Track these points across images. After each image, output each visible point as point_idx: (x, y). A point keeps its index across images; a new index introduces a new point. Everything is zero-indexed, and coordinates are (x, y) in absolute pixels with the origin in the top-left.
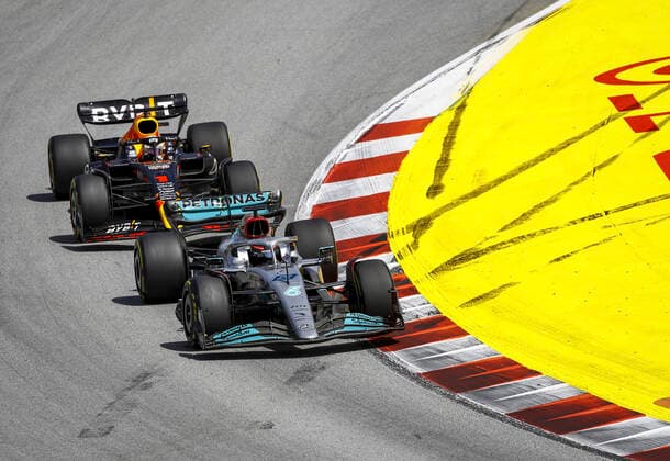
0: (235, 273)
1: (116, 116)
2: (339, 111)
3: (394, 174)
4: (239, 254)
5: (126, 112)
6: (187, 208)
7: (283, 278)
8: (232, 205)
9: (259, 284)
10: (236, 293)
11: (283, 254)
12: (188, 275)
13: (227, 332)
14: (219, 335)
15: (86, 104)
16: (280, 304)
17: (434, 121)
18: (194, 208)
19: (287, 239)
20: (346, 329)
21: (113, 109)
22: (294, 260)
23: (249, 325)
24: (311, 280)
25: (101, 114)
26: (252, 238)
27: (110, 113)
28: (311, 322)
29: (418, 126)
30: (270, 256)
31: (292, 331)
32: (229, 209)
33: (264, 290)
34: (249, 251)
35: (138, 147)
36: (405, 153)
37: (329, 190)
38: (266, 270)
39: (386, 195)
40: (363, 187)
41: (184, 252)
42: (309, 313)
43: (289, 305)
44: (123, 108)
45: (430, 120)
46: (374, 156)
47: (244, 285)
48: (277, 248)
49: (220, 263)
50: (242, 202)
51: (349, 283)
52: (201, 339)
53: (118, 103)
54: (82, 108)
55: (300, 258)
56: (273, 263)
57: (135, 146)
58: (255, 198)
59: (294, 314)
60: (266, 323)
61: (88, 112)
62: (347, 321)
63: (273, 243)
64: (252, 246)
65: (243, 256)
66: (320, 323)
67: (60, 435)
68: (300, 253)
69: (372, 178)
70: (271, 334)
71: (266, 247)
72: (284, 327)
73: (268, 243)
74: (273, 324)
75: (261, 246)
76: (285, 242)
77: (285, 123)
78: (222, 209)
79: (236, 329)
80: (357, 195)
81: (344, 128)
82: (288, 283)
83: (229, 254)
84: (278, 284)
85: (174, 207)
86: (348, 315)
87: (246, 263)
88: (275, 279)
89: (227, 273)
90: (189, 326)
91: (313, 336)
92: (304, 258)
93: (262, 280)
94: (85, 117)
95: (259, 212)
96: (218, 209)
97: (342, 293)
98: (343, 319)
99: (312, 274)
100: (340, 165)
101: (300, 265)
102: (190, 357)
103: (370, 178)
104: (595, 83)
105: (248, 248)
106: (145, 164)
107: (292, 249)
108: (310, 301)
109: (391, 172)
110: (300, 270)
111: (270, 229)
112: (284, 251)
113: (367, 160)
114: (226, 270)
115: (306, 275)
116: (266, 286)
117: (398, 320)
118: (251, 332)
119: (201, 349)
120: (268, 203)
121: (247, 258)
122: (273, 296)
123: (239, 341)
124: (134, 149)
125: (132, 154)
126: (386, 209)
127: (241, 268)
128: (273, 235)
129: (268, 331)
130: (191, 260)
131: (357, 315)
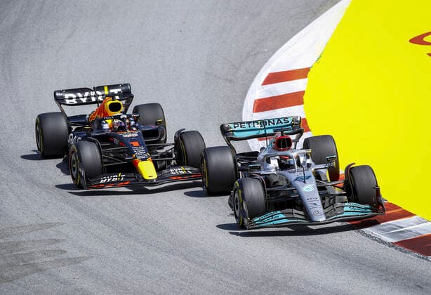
0: (269, 175)
1: (82, 99)
4: (272, 161)
5: (88, 97)
6: (236, 129)
7: (302, 179)
8: (267, 126)
9: (285, 183)
10: (269, 189)
11: (301, 162)
12: (237, 177)
13: (263, 217)
14: (258, 219)
15: (60, 92)
16: (300, 198)
18: (241, 129)
19: (304, 151)
20: (345, 214)
21: (79, 95)
22: (309, 165)
23: (279, 212)
24: (321, 180)
25: (71, 98)
26: (280, 150)
27: (77, 98)
28: (321, 210)
30: (292, 163)
31: (308, 216)
32: (265, 129)
33: (288, 187)
34: (278, 160)
35: (109, 121)
38: (290, 172)
41: (234, 159)
42: (319, 203)
43: (306, 198)
44: (87, 94)
47: (275, 183)
48: (298, 157)
49: (259, 168)
50: (274, 124)
51: (346, 182)
52: (246, 222)
53: (83, 90)
54: (58, 94)
55: (313, 164)
56: (294, 168)
57: (107, 121)
58: (283, 122)
59: (309, 204)
60: (290, 210)
61: (62, 97)
62: (346, 209)
63: (294, 154)
64: (280, 156)
65: (274, 163)
66: (327, 210)
68: (313, 161)
70: (293, 218)
71: (290, 157)
72: (302, 213)
73: (291, 154)
74: (295, 211)
75: (286, 156)
76: (304, 153)
78: (261, 129)
79: (269, 214)
82: (305, 182)
83: (265, 162)
84: (298, 183)
85: (228, 128)
86: (346, 204)
87: (276, 168)
88: (296, 180)
89: (263, 175)
90: (237, 213)
91: (322, 219)
92: (316, 164)
93: (287, 180)
94: (60, 101)
95: (285, 132)
96: (258, 129)
97: (342, 188)
98: (343, 207)
99: (321, 175)
101: (313, 169)
102: (237, 234)
105: (278, 157)
106: (119, 134)
107: (308, 157)
108: (320, 195)
110: (313, 173)
111: (293, 144)
112: (302, 159)
114: (263, 172)
115: (318, 176)
116: (290, 184)
117: (381, 207)
118: (280, 217)
119: (246, 229)
120: (291, 125)
121: (277, 165)
122: (295, 191)
123: (272, 223)
124: (106, 123)
125: (106, 126)
127: (273, 171)
128: (295, 148)
129: (292, 216)
130: (239, 165)
131: (352, 204)
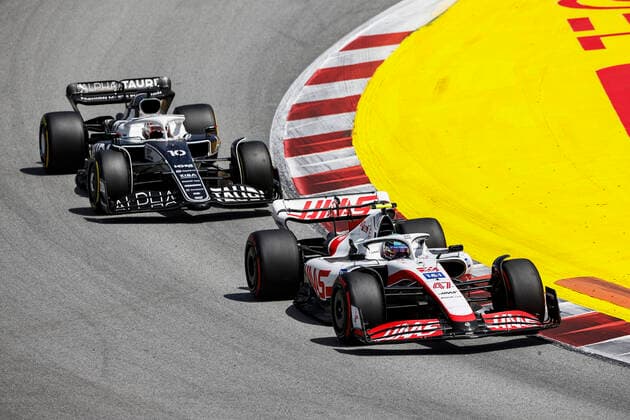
2: (330, 23)
3: (368, 79)
17: (412, 35)
29: (396, 38)
36: (382, 62)
37: (309, 91)
39: (357, 98)
40: (339, 90)
45: (409, 34)
46: (354, 63)
67: (33, 295)
69: (348, 82)
77: (280, 32)
80: (333, 97)
81: (331, 38)
100: (323, 70)
103: (346, 82)
104: (558, 6)
109: (366, 77)
113: (347, 67)
126: (355, 110)
